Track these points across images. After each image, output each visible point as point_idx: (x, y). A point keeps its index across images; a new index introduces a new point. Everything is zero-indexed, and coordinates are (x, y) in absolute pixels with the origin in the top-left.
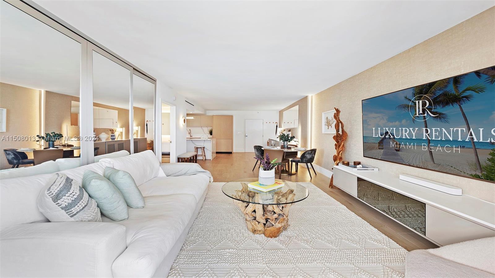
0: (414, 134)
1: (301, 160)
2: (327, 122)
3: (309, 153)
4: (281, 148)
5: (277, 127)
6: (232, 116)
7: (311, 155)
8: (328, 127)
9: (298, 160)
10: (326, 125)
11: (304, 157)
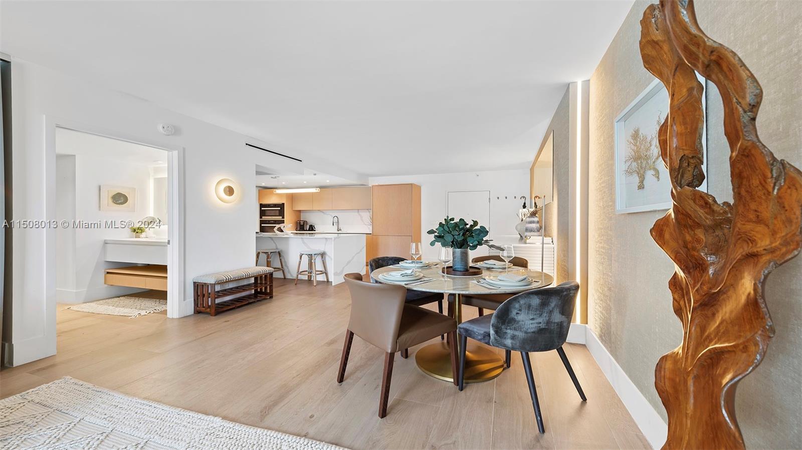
1: (496, 332)
2: (635, 154)
3: (531, 308)
4: (443, 272)
5: (524, 207)
6: (412, 184)
7: (545, 314)
8: (640, 177)
9: (482, 332)
10: (629, 172)
11: (505, 320)
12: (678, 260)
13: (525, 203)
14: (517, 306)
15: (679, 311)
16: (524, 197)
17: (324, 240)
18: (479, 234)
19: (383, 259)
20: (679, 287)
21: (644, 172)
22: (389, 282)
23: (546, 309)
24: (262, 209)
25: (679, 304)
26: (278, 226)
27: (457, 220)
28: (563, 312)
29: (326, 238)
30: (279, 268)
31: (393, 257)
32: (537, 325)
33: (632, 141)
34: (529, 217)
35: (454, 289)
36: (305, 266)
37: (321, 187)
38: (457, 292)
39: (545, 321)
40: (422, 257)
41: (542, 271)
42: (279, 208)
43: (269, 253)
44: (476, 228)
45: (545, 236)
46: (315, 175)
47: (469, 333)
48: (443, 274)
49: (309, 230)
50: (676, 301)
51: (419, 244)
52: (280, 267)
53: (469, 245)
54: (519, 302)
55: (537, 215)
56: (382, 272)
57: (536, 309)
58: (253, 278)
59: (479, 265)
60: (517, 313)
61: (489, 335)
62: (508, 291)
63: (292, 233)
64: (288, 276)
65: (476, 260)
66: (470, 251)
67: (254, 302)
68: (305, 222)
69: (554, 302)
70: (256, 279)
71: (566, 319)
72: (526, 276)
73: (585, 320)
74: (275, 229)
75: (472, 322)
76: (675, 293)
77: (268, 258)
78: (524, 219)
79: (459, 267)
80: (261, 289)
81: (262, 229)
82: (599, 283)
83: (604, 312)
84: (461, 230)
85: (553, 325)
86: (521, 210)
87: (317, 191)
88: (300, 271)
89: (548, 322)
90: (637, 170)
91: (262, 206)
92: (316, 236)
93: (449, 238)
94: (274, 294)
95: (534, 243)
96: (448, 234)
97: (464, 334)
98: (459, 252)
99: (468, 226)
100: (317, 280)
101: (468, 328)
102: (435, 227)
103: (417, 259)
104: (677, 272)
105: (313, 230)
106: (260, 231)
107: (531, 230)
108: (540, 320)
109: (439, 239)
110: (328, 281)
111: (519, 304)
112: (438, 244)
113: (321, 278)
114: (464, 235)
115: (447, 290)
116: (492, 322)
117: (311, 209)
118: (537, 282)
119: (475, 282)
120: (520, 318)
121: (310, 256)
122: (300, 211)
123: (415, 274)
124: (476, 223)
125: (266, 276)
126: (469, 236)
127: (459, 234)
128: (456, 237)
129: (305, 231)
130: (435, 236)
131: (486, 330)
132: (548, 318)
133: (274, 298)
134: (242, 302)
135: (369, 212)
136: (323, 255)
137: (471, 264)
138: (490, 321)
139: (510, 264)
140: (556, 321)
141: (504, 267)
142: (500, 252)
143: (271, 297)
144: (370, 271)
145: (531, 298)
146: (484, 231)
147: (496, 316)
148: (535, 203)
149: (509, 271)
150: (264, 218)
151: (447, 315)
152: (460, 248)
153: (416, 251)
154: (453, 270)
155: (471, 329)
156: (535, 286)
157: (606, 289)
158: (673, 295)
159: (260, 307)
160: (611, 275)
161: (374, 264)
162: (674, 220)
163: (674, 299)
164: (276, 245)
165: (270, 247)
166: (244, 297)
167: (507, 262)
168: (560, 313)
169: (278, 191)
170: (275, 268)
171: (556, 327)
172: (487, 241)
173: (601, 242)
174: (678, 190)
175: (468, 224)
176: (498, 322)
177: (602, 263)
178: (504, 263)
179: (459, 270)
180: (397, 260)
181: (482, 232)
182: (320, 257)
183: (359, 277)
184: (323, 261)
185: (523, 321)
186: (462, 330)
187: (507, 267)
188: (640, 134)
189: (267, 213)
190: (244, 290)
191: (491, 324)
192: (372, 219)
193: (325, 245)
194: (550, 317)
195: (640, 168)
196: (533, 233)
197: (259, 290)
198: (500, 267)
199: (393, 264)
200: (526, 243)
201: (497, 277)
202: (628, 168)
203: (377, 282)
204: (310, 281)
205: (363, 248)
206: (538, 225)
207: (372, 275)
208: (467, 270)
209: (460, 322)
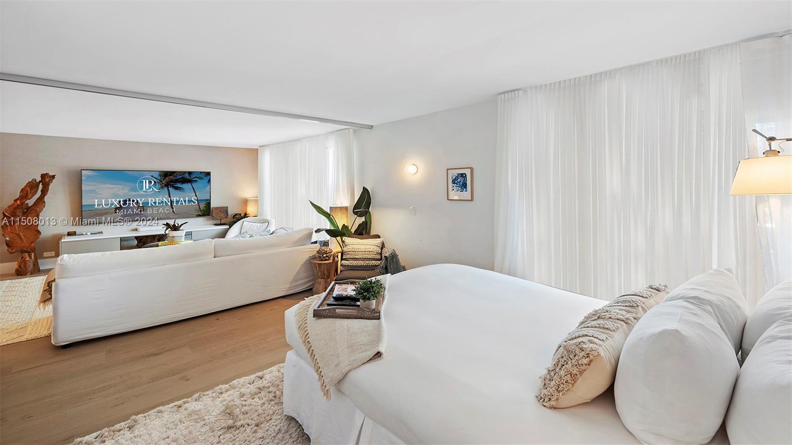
0: (141, 203)
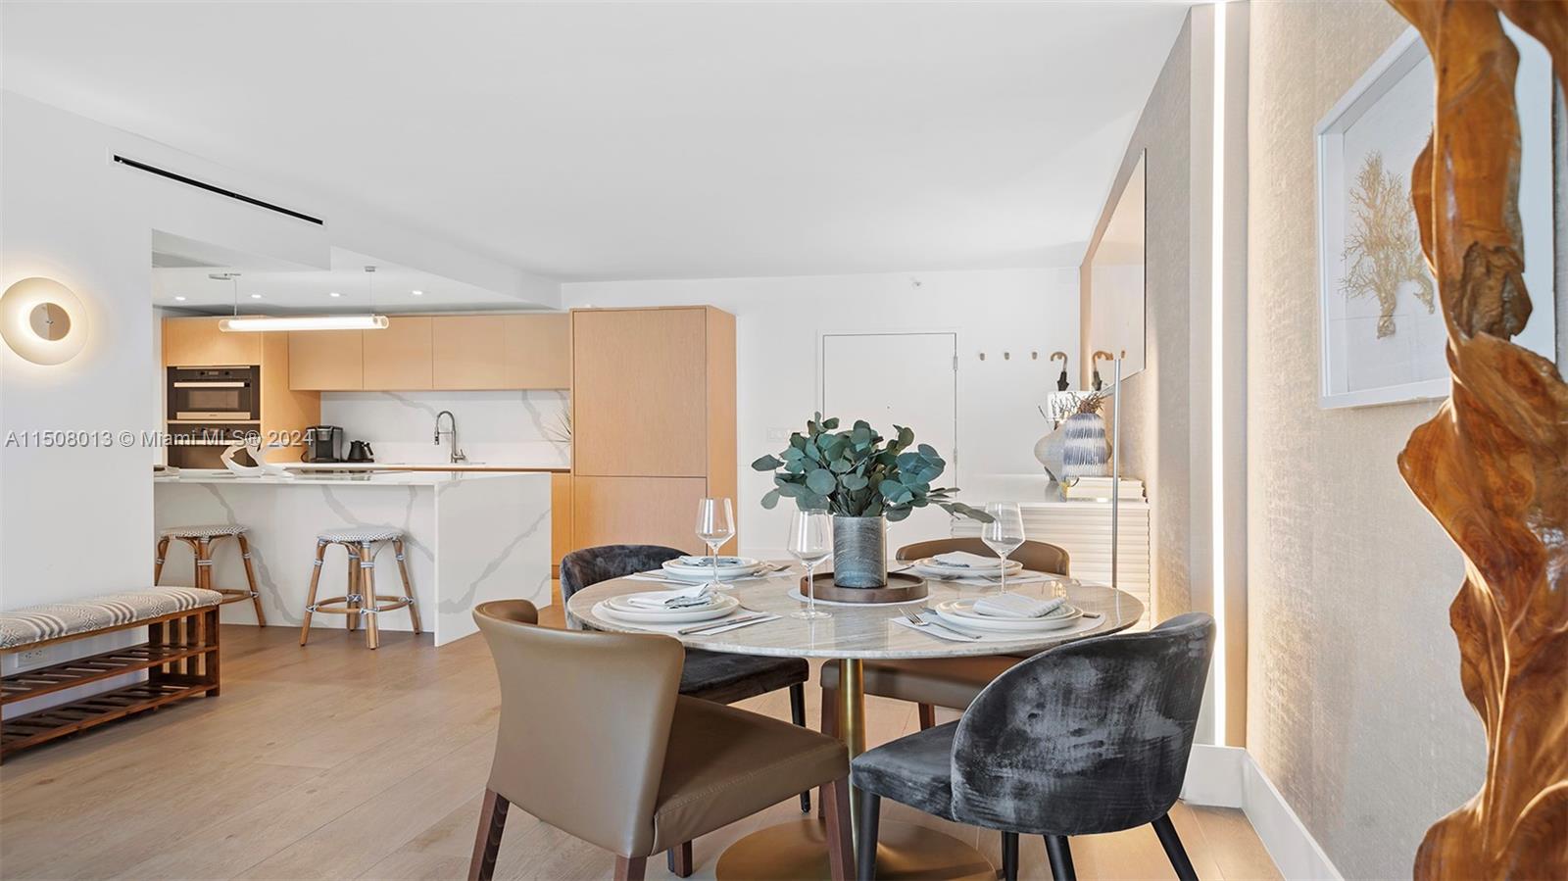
1: (970, 778)
2: (1371, 230)
3: (1073, 696)
4: (805, 592)
5: (1063, 384)
6: (704, 308)
7: (1116, 717)
8: (1384, 300)
9: (926, 779)
10: (1355, 285)
11: (996, 738)
12: (1471, 544)
13: (1064, 374)
14: (1031, 692)
15: (1476, 692)
16: (1061, 355)
17: (407, 492)
18: (915, 472)
19: (609, 552)
20: (1476, 622)
21: (1395, 287)
22: (627, 628)
23: (1119, 701)
24: (177, 385)
25: (1477, 672)
26: (234, 445)
27: (846, 426)
28: (1166, 710)
29: (412, 488)
30: (240, 592)
31: (641, 547)
32: (1091, 751)
33: (1363, 194)
34: (1075, 417)
35: (839, 645)
36: (335, 581)
37: (390, 313)
38: (846, 654)
39: (1116, 736)
40: (742, 546)
41: (1114, 586)
42: (242, 385)
43: (205, 541)
44: (907, 450)
45: (1123, 476)
46: (371, 269)
47: (883, 784)
48: (804, 599)
49: (351, 460)
50: (1470, 662)
51: (728, 503)
52: (244, 586)
53: (884, 506)
54: (1036, 679)
55: (1098, 412)
56: (603, 596)
57: (1089, 700)
58: (145, 629)
59: (918, 567)
60: (1032, 716)
61: (947, 788)
62: (1003, 649)
63: (287, 469)
64: (276, 619)
65: (911, 553)
66: (889, 523)
67: (150, 712)
68: (336, 432)
69: (1141, 678)
70: (155, 630)
71: (1178, 730)
72: (1057, 600)
73: (1239, 734)
74: (227, 457)
75: (895, 747)
76: (1465, 641)
77: (199, 553)
78: (1062, 422)
79: (855, 574)
80: (175, 666)
81: (178, 457)
82: (1277, 618)
83: (1291, 706)
84: (859, 456)
85: (1139, 749)
86: (1051, 397)
87: (379, 326)
88: (319, 598)
89: (1126, 741)
90: (1376, 279)
91: (174, 374)
92: (377, 479)
93: (822, 483)
94: (222, 681)
95: (1090, 500)
96: (818, 470)
97: (871, 787)
98: (855, 528)
99: (882, 446)
100: (381, 628)
101: (882, 768)
102: (779, 447)
103: (722, 551)
104: (1472, 578)
105: (363, 459)
106: (170, 464)
107: (1082, 459)
108: (1100, 734)
109: (791, 487)
110: (418, 633)
111: (1036, 685)
112: (788, 503)
113: (397, 621)
114: (868, 472)
115: (816, 648)
116: (956, 745)
117: (361, 389)
118: (1093, 617)
119: (904, 621)
120: (1039, 729)
121: (355, 547)
122: (316, 395)
123: (714, 599)
124: (905, 436)
125: (192, 620)
126: (885, 478)
127: (854, 471)
128: (844, 479)
129: (337, 461)
130: (780, 477)
131: (940, 772)
132: (1122, 729)
133: (222, 695)
134: (102, 712)
135: (563, 398)
136: (400, 543)
137: (892, 565)
138: (949, 746)
139: (1013, 563)
140: (1148, 736)
141: (995, 572)
142: (981, 528)
143: (213, 693)
144: (563, 595)
145: (1071, 667)
146: (930, 461)
147: (967, 725)
148: (1096, 374)
149: (1008, 587)
150: (184, 417)
151: (820, 731)
152: (860, 514)
153: (716, 526)
154: (837, 586)
155: (889, 770)
156: (1085, 630)
157: (1297, 637)
158: (1460, 647)
159: (175, 728)
160: (1309, 592)
161: (576, 570)
162: (1457, 430)
163: (1464, 656)
164: (230, 512)
165: (206, 517)
166: (110, 695)
167: (1003, 558)
168: (1159, 710)
169: (237, 325)
170: (225, 592)
171: (1147, 754)
172: (940, 493)
173: (1283, 495)
174: (1463, 343)
175: (881, 439)
176: (974, 745)
177: (1287, 559)
178: (991, 561)
179: (855, 584)
180: (655, 557)
181: (926, 463)
182: (391, 551)
183: (526, 614)
184: (401, 563)
185: (1049, 739)
186: (864, 776)
187: (1002, 572)
188: (1384, 172)
189: (196, 400)
190: (110, 671)
191: (954, 752)
192: (572, 420)
193: (409, 507)
194: (1129, 724)
195: (1383, 274)
196: (1088, 467)
197: (166, 669)
198: (983, 573)
199: (644, 567)
200: (1064, 499)
201: (972, 603)
202: (1352, 274)
203: (586, 627)
204: (354, 633)
205: (542, 516)
206: (1101, 443)
207: (571, 606)
208: (880, 586)
209: (859, 749)
